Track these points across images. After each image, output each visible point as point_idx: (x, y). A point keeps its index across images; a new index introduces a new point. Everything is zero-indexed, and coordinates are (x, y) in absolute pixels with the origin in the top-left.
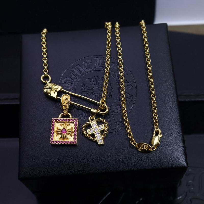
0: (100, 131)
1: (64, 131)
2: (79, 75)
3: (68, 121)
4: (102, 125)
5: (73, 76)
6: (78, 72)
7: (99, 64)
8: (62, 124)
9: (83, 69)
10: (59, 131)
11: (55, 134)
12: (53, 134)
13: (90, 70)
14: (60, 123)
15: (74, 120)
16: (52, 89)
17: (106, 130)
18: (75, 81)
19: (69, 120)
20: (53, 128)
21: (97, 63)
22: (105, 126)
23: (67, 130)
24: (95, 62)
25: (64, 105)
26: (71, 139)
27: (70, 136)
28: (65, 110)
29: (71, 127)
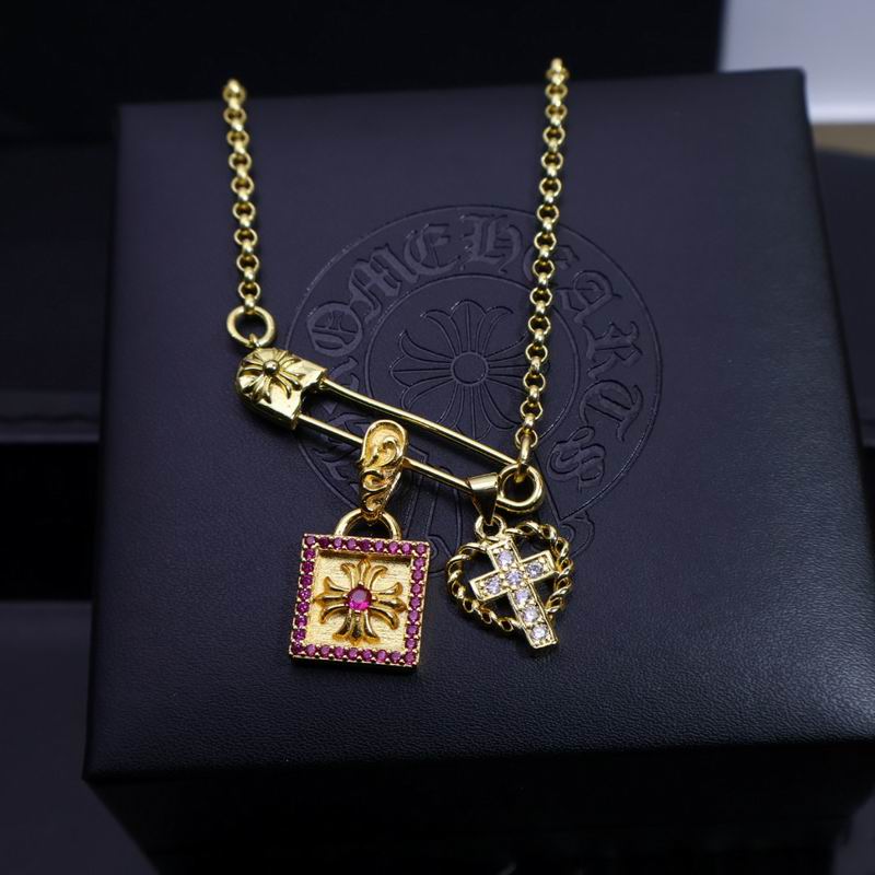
0: (537, 585)
1: (361, 601)
2: (389, 292)
3: (381, 550)
4: (544, 556)
5: (357, 296)
6: (385, 279)
7: (483, 245)
8: (353, 566)
9: (404, 264)
10: (337, 599)
11: (315, 611)
12: (306, 610)
13: (438, 271)
14: (343, 561)
15: (412, 547)
16: (278, 376)
17: (563, 577)
18: (370, 322)
19: (387, 546)
20: (308, 580)
21: (472, 238)
22: (554, 558)
23: (373, 598)
24: (466, 235)
25: (373, 473)
26: (391, 640)
27: (388, 628)
28: (373, 493)
29: (393, 581)
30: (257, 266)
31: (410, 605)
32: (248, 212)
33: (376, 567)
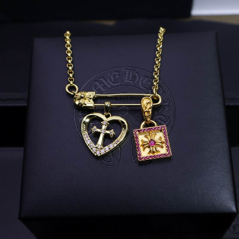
2: (103, 90)
6: (102, 86)
9: (108, 83)
10: (146, 144)
11: (141, 148)
12: (139, 149)
14: (144, 135)
15: (162, 127)
19: (155, 128)
21: (126, 75)
24: (124, 75)
25: (147, 111)
26: (163, 151)
27: (161, 148)
28: (148, 116)
29: (159, 136)
30: (73, 73)
31: (165, 141)
32: (70, 59)
33: (154, 134)
